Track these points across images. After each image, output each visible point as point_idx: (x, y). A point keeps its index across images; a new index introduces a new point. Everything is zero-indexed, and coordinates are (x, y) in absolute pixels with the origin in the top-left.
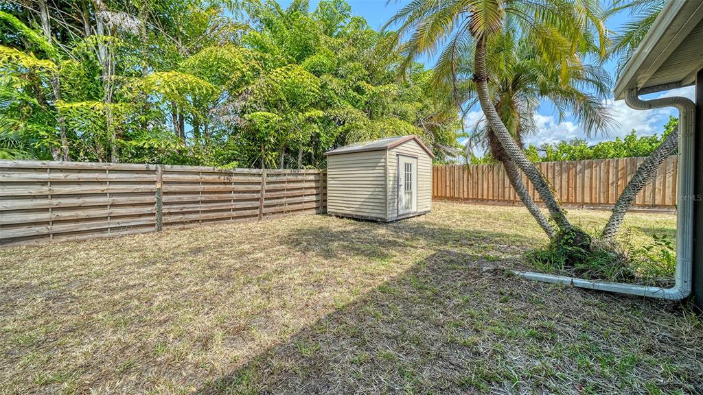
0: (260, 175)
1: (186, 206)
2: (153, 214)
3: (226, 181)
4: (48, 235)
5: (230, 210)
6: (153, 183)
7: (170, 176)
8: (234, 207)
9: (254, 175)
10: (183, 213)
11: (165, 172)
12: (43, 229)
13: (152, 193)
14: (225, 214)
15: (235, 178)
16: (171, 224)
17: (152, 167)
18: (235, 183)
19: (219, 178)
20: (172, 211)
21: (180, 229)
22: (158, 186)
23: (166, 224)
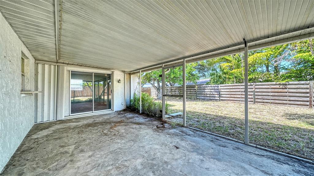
0: (308, 84)
1: (264, 97)
2: (252, 98)
3: (283, 87)
4: (229, 100)
5: (287, 100)
6: (252, 89)
7: (258, 86)
8: (289, 99)
9: (303, 84)
10: (263, 99)
11: (256, 85)
12: (228, 99)
13: (252, 92)
14: (284, 102)
15: (289, 86)
16: (259, 102)
17: (252, 84)
18: (289, 89)
19: (280, 87)
20: (259, 98)
21: (262, 104)
22: (254, 89)
23: (257, 102)
